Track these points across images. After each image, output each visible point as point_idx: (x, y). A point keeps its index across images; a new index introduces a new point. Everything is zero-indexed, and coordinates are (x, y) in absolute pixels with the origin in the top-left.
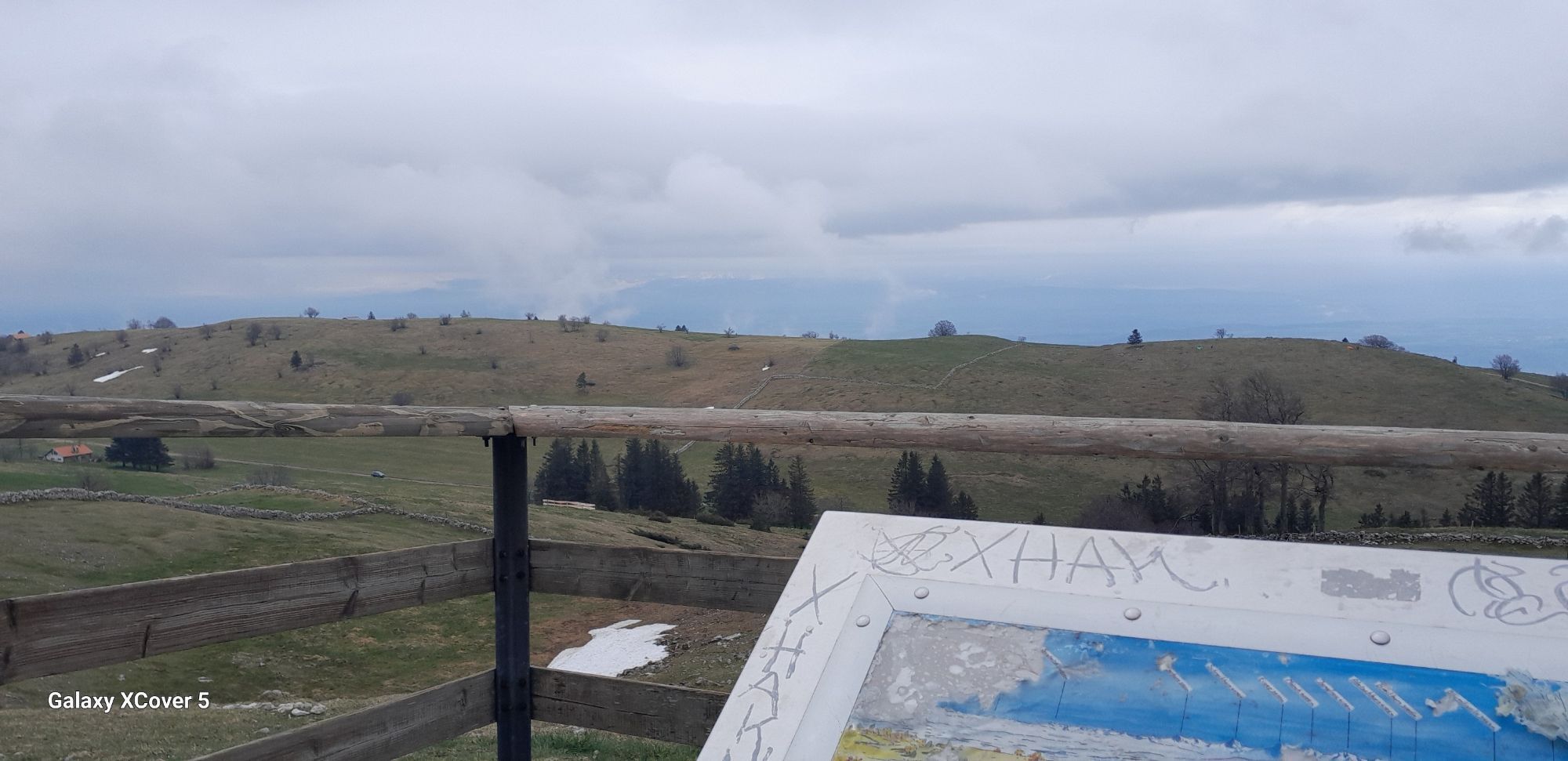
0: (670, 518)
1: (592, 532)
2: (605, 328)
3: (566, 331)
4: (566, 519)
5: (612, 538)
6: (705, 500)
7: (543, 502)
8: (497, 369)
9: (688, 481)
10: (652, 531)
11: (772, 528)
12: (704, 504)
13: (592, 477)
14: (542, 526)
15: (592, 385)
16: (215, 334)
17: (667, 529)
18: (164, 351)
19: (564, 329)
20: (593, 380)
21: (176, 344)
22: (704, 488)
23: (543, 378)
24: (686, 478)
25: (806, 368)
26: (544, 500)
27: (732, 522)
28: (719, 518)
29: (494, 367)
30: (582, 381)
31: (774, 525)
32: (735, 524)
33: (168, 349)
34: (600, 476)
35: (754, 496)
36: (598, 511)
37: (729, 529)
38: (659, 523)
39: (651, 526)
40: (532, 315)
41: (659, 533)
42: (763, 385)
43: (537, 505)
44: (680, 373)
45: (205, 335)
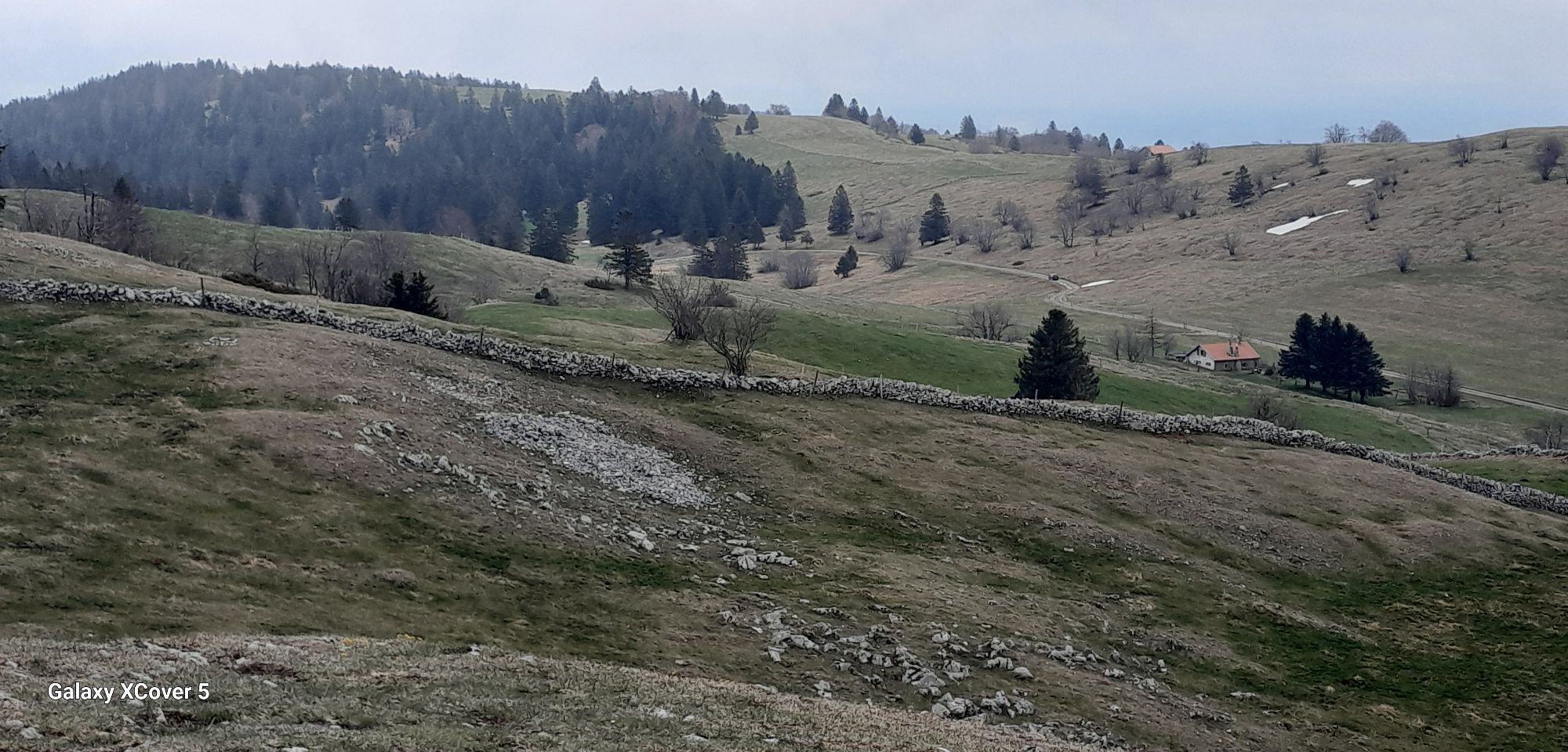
16: (1476, 155)
18: (1385, 184)
21: (1406, 172)
33: (1391, 180)
45: (1459, 158)
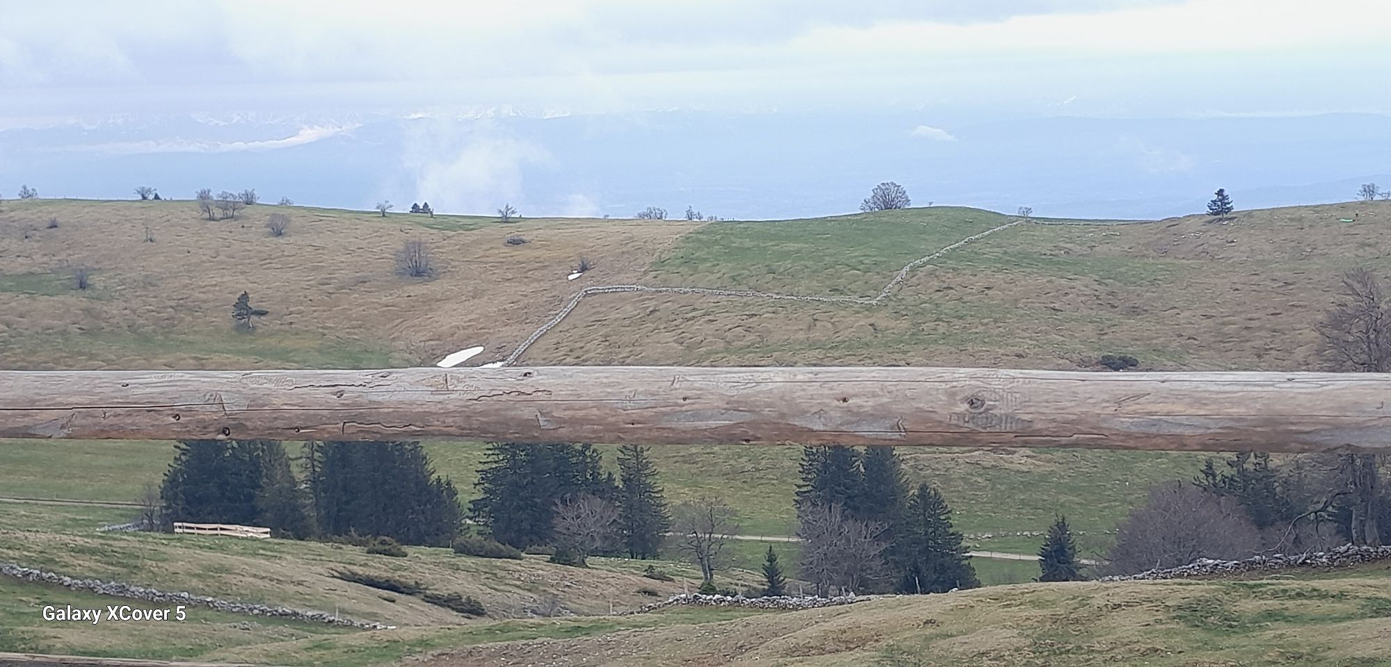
0: (405, 548)
1: (263, 578)
2: (285, 212)
3: (212, 219)
4: (217, 557)
5: (300, 588)
6: (471, 514)
7: (174, 527)
8: (88, 292)
9: (439, 480)
10: (373, 573)
11: (589, 560)
12: (469, 522)
13: (265, 480)
14: (172, 570)
15: (262, 313)
17: (400, 568)
19: (206, 215)
20: (264, 306)
22: (468, 493)
23: (173, 303)
24: (434, 476)
25: (645, 273)
26: (175, 524)
27: (518, 551)
28: (494, 544)
29: (83, 286)
30: (243, 307)
31: (594, 553)
32: (523, 555)
34: (278, 477)
35: (556, 505)
36: (276, 541)
37: (512, 564)
38: (386, 559)
39: (370, 563)
40: (149, 191)
41: (385, 575)
42: (571, 305)
43: (166, 532)
44: (418, 289)
